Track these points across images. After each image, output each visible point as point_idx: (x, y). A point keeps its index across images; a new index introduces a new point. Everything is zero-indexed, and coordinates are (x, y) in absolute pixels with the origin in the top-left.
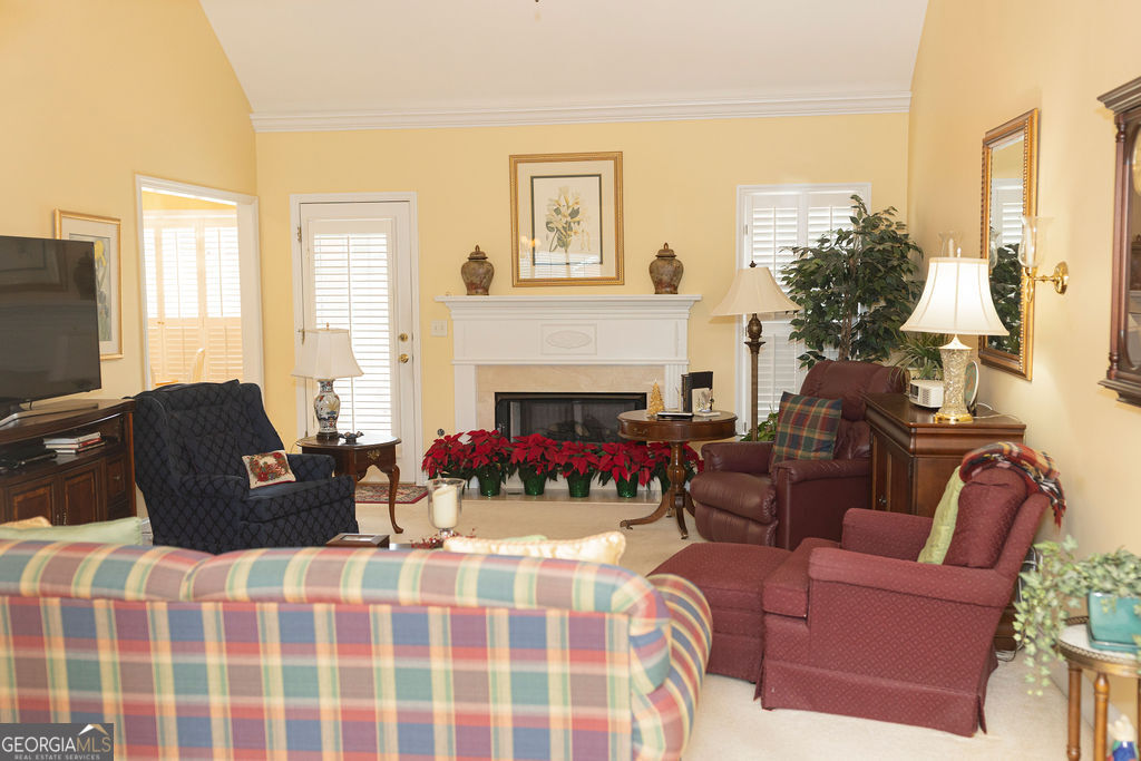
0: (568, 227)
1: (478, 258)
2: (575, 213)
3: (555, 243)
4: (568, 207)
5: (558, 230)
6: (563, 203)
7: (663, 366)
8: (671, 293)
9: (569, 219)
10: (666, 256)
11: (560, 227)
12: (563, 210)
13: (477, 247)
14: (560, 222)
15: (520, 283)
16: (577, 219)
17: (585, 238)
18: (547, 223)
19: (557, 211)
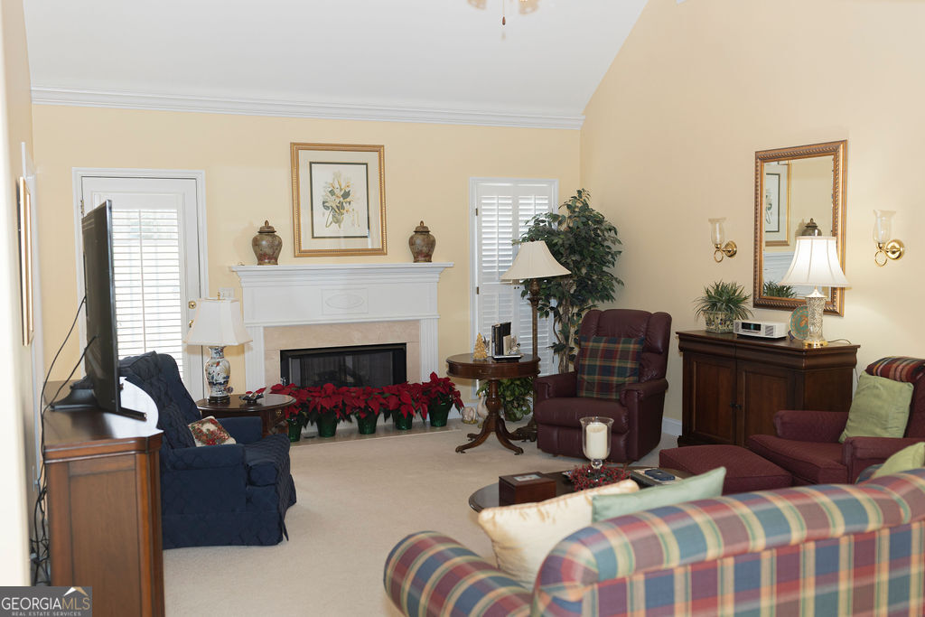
0: (340, 207)
1: (267, 231)
2: (346, 195)
3: (330, 219)
4: (341, 190)
5: (333, 208)
6: (337, 186)
7: (418, 320)
8: (426, 261)
9: (342, 199)
10: (422, 231)
11: (334, 206)
12: (337, 191)
13: (266, 222)
14: (333, 202)
15: (301, 253)
16: (348, 200)
17: (356, 215)
18: (324, 203)
19: (332, 192)
